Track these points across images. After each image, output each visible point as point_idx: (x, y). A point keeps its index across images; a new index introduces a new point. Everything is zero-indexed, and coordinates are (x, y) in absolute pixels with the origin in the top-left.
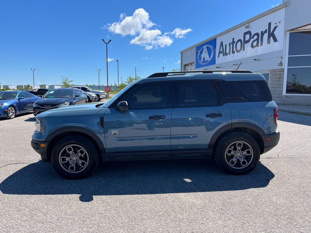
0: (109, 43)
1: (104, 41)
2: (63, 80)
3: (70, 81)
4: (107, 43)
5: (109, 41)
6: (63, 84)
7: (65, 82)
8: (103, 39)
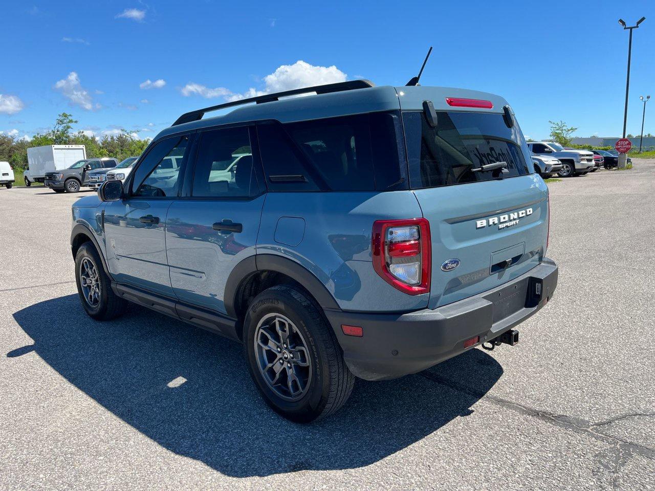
0: (637, 27)
1: (624, 23)
2: (552, 129)
3: (569, 130)
4: (631, 29)
5: (639, 23)
6: (552, 138)
7: (557, 132)
8: (621, 21)
